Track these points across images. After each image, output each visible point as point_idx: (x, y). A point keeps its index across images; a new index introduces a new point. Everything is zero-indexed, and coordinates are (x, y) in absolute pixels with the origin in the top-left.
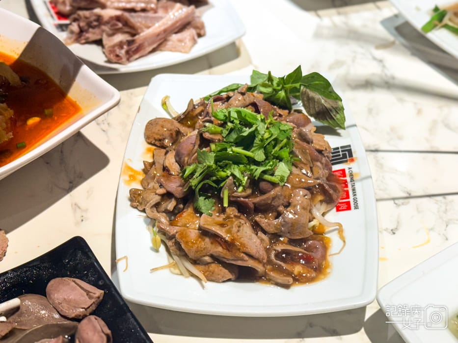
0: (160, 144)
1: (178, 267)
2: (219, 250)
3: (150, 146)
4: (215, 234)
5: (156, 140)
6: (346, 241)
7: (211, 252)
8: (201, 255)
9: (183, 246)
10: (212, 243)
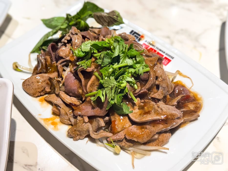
0: (44, 93)
1: (137, 153)
2: (161, 127)
3: (39, 98)
4: (153, 121)
5: (40, 92)
6: (189, 76)
7: (156, 132)
8: (151, 137)
9: (136, 140)
10: (153, 127)
